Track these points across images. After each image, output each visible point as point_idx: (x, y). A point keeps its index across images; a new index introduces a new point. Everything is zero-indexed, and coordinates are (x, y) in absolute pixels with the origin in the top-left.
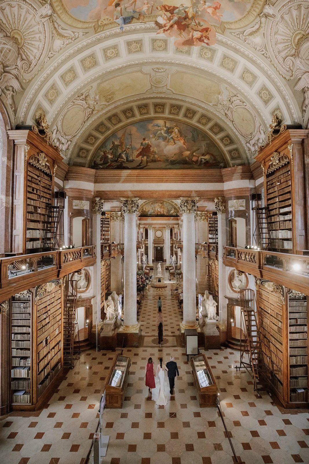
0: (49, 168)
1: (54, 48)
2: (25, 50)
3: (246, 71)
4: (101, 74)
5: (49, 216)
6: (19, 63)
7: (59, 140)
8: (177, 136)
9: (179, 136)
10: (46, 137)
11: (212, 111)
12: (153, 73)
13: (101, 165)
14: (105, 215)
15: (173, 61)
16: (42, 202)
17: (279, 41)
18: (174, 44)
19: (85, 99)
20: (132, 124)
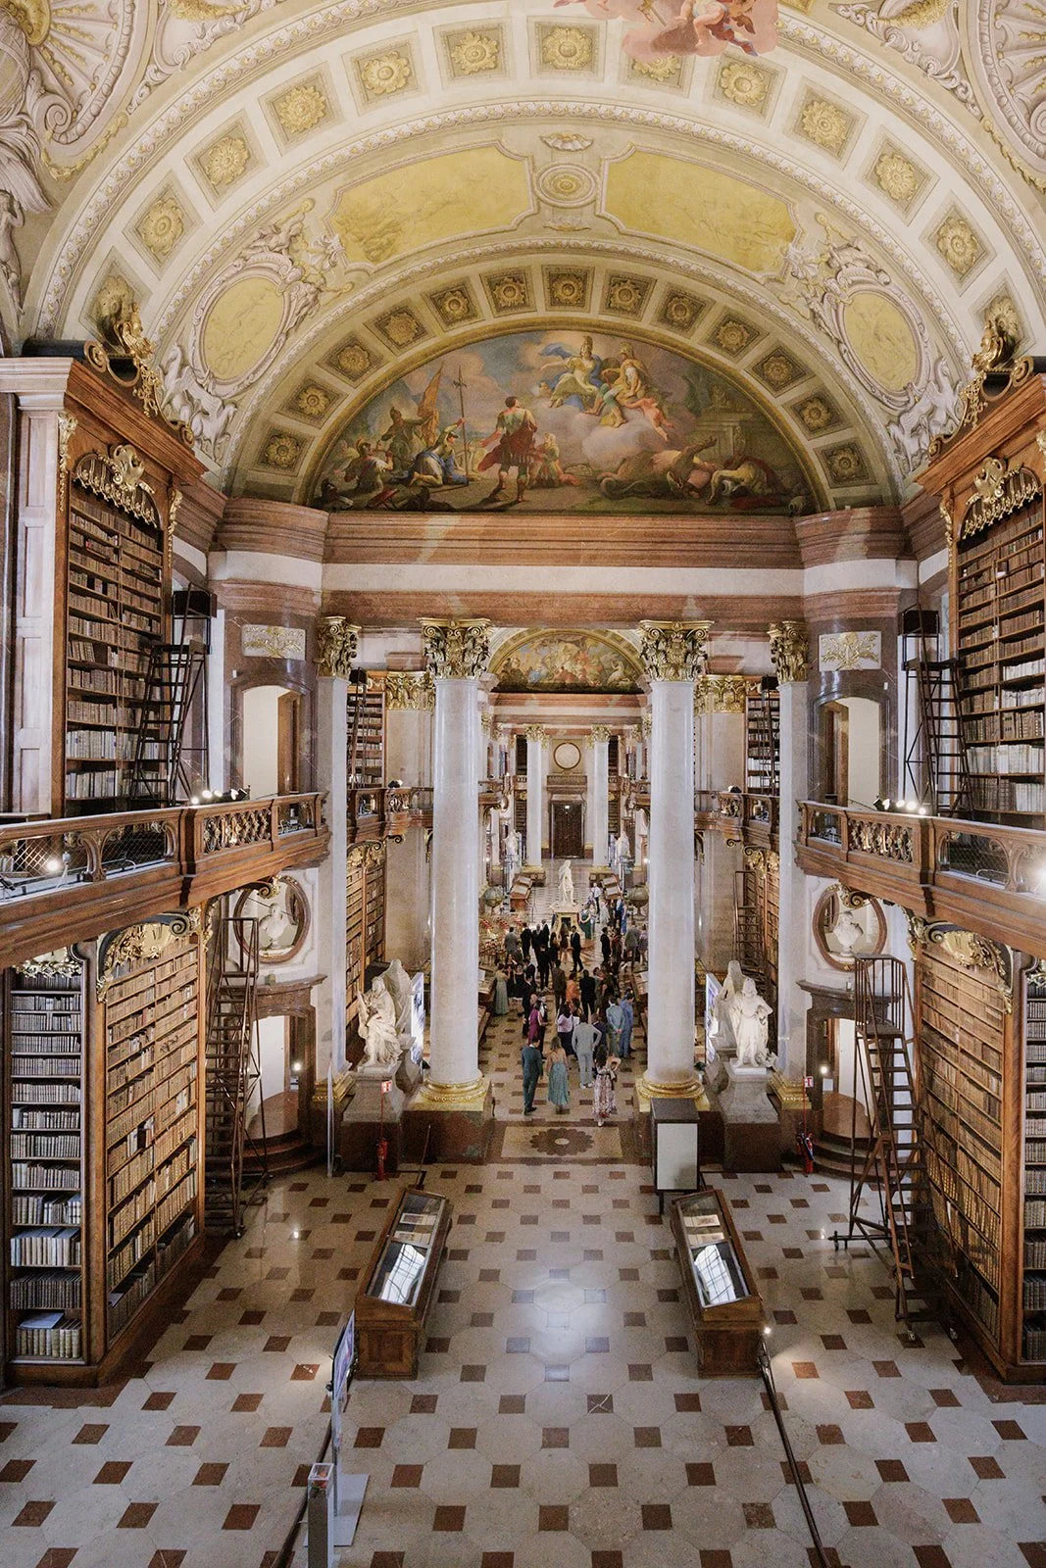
0: (150, 503)
1: (168, 49)
2: (57, 56)
3: (891, 151)
4: (346, 152)
5: (152, 682)
6: (34, 104)
7: (188, 398)
8: (631, 394)
9: (640, 393)
10: (139, 385)
11: (762, 301)
12: (543, 156)
13: (348, 494)
14: (364, 682)
15: (618, 112)
16: (125, 628)
17: (1012, 41)
18: (623, 45)
19: (289, 247)
20: (466, 344)
